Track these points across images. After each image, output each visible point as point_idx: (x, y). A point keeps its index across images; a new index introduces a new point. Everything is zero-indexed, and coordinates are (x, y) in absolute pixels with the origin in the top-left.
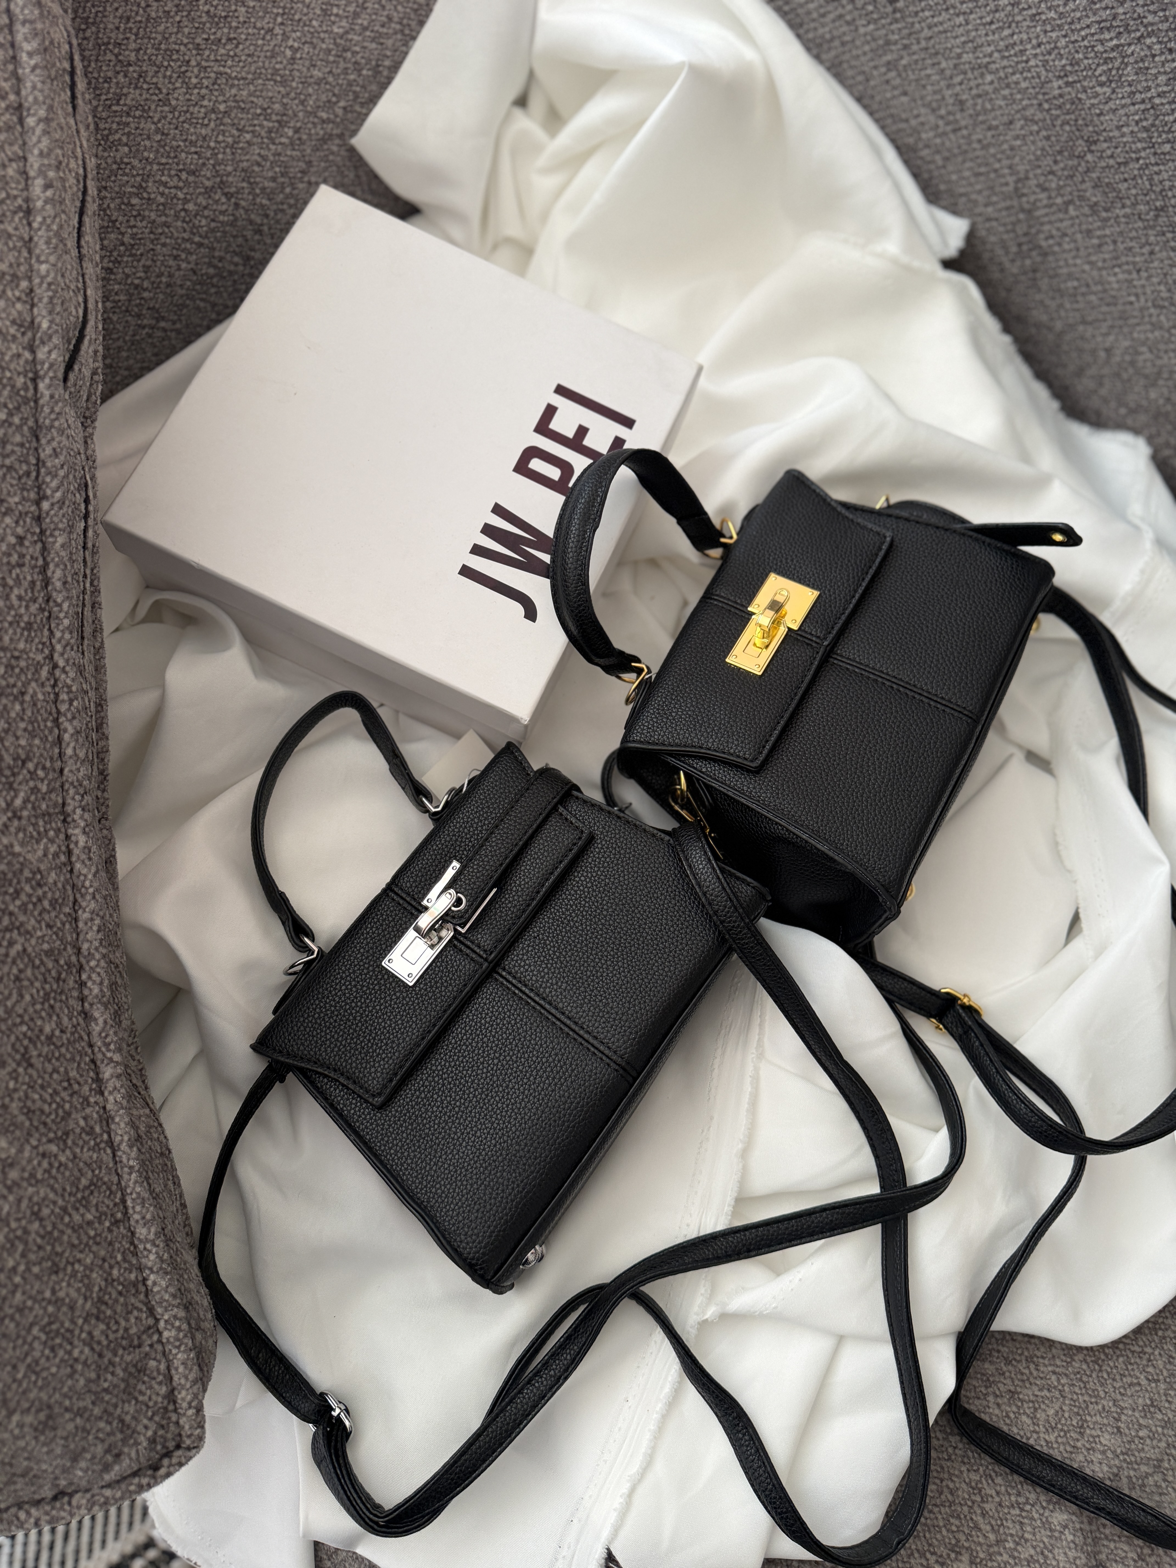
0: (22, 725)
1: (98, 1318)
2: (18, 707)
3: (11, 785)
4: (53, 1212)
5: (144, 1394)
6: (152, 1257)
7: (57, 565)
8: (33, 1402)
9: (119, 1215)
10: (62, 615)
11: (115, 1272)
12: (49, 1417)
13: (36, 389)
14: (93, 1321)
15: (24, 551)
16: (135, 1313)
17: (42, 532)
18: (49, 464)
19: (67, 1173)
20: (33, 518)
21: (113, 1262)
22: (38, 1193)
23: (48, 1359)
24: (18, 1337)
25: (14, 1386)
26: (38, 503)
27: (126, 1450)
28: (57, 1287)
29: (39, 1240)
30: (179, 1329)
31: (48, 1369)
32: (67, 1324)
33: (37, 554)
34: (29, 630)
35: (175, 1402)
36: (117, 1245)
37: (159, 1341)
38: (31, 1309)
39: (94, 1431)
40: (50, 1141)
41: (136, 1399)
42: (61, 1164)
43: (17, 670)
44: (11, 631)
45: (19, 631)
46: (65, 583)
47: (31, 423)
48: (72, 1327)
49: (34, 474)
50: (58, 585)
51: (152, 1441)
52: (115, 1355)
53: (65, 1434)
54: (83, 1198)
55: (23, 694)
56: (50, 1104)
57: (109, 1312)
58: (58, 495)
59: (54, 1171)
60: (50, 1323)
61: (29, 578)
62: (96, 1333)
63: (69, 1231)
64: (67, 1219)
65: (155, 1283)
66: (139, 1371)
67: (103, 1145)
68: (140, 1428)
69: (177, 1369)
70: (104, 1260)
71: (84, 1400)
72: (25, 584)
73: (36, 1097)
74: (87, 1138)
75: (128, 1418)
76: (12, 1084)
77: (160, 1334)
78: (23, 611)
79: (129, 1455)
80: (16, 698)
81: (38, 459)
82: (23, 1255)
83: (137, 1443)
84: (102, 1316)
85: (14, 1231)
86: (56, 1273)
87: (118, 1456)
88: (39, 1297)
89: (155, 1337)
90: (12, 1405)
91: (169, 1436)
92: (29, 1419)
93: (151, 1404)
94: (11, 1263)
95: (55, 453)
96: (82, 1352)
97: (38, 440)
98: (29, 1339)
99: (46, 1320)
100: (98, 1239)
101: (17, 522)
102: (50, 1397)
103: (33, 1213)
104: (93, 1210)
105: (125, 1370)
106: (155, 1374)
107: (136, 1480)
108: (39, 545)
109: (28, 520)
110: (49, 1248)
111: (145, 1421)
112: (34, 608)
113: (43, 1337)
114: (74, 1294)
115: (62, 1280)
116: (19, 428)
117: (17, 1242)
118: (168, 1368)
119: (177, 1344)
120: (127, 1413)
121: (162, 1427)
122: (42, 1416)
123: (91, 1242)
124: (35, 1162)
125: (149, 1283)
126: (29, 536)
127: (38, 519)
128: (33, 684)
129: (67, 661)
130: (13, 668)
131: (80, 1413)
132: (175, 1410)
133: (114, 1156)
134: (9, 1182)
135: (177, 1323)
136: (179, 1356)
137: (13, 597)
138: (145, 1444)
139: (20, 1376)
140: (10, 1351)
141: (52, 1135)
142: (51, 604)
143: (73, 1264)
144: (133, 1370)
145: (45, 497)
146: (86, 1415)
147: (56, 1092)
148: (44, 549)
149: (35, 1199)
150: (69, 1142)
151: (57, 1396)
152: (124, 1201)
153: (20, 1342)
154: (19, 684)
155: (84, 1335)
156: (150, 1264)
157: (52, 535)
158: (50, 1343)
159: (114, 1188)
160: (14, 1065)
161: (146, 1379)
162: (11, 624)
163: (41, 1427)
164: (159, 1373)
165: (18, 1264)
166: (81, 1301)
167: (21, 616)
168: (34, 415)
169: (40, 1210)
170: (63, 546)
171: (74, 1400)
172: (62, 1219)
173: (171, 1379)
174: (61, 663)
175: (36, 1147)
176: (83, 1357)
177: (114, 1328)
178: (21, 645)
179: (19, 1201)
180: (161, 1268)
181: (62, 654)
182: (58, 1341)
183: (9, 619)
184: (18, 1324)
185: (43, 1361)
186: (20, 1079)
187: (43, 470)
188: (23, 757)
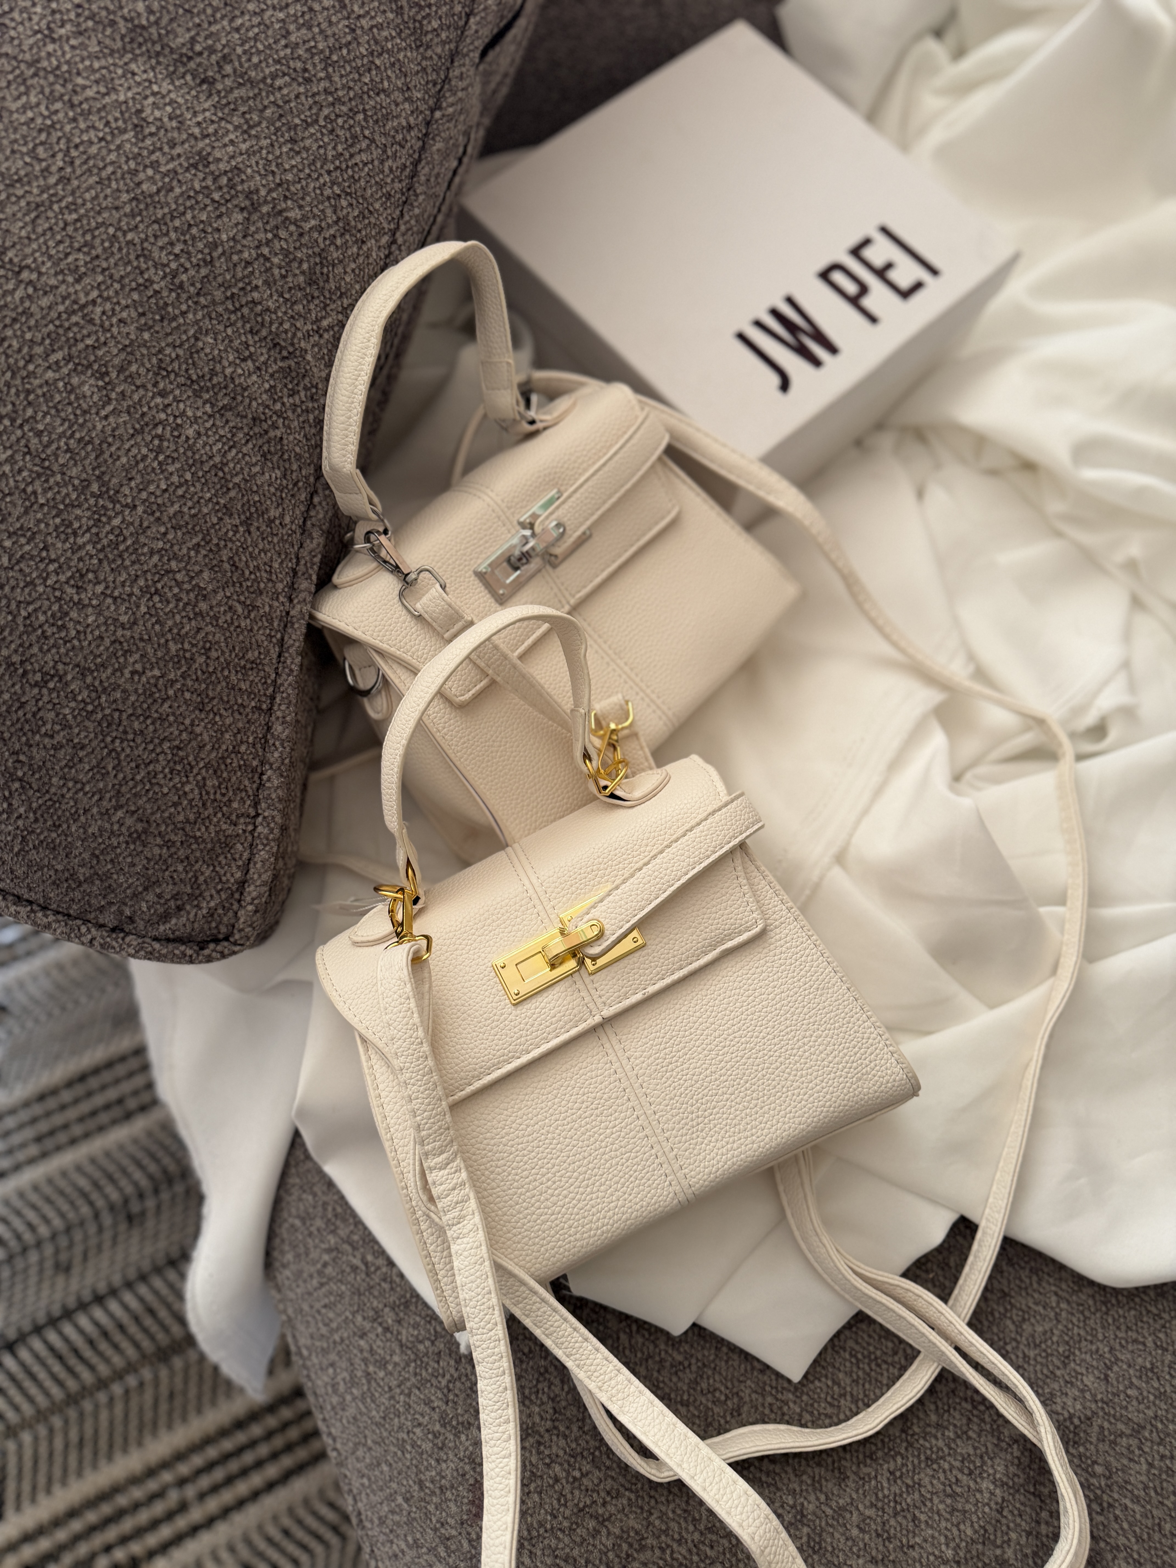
0: (353, 266)
1: (215, 772)
2: (355, 250)
3: (326, 305)
4: (218, 658)
5: (222, 868)
6: (276, 755)
7: (428, 163)
8: (138, 809)
9: (264, 707)
10: (416, 204)
11: (243, 748)
12: (145, 831)
13: (466, 23)
14: (211, 771)
15: (408, 138)
16: (244, 794)
17: (426, 135)
18: (453, 83)
19: (241, 637)
20: (424, 119)
21: (245, 739)
22: (214, 634)
23: (165, 776)
24: (151, 742)
25: (131, 783)
26: (432, 111)
27: (188, 907)
28: (197, 722)
29: (199, 673)
30: (271, 831)
31: (161, 786)
32: (191, 758)
33: (416, 148)
34: (388, 199)
35: (242, 894)
36: (253, 728)
37: (252, 832)
38: (170, 725)
39: (172, 869)
40: (239, 601)
41: (214, 867)
42: (239, 626)
43: (367, 221)
44: (374, 189)
45: (380, 194)
46: (428, 180)
47: (453, 46)
48: (194, 763)
49: (439, 87)
50: (423, 178)
51: (211, 913)
52: (215, 815)
53: (149, 855)
54: (244, 667)
55: (363, 242)
56: (251, 573)
57: (225, 775)
58: (451, 110)
59: (232, 629)
60: (179, 748)
61: (403, 160)
62: (209, 783)
63: (224, 684)
64: (226, 673)
65: (269, 780)
66: (227, 845)
67: (274, 640)
68: (207, 894)
69: (255, 863)
70: (239, 732)
71: (176, 834)
72: (399, 162)
73: (244, 559)
74: (266, 624)
75: (201, 879)
76: (231, 534)
77: (255, 827)
78: (389, 180)
79: (188, 913)
80: (356, 242)
81: (446, 77)
82: (184, 676)
83: (198, 907)
84: (219, 773)
85: (185, 651)
86: (201, 711)
87: (179, 909)
88: (181, 719)
89: (250, 828)
90: (123, 800)
91: (225, 919)
92: (129, 821)
93: (224, 879)
94: (172, 676)
95: (461, 77)
96: (192, 790)
97: (452, 62)
98: (158, 750)
99: (177, 743)
100: (242, 710)
101: (412, 112)
102: (153, 814)
103: (204, 647)
104: (248, 683)
105: (217, 833)
106: (237, 856)
107: (183, 948)
108: (420, 143)
109: (420, 118)
110: (204, 686)
111: (213, 892)
112: (397, 186)
113: (170, 757)
114: (206, 737)
115: (202, 720)
116: (444, 43)
117: (183, 662)
118: (249, 860)
119: (265, 842)
120: (202, 874)
121: (224, 907)
122: (140, 827)
123: (236, 707)
124: (222, 609)
125: (265, 777)
126: (416, 130)
127: (428, 124)
128: (373, 241)
129: (405, 242)
130: (364, 217)
131: (169, 844)
132: (239, 901)
133: (279, 656)
134: (197, 610)
135: (272, 825)
136: (262, 853)
137: (386, 165)
138: (205, 911)
139: (138, 778)
140: (141, 748)
141: (242, 598)
142: (411, 192)
143: (215, 714)
144: (223, 840)
145: (440, 108)
146: (173, 850)
147: (258, 568)
148: (423, 148)
149: (210, 637)
150: (252, 615)
151: (158, 815)
152: (273, 698)
153: (151, 747)
154: (364, 233)
155: (199, 778)
156: (272, 760)
157: (433, 139)
158: (172, 764)
159: (269, 681)
160: (238, 521)
161: (229, 855)
162: (377, 183)
163: (135, 835)
164: (240, 858)
165: (177, 681)
166: (208, 747)
167: (386, 183)
168: (457, 42)
169: (210, 649)
170: (438, 150)
171: (169, 829)
172: (223, 669)
173: (248, 871)
174: (400, 240)
175: (228, 598)
176: (191, 796)
177: (224, 791)
178: (377, 206)
179: (199, 630)
180: (279, 768)
181: (403, 235)
182: (178, 767)
183: (377, 179)
184: (155, 731)
185: (161, 776)
186: (238, 536)
187: (446, 87)
188: (343, 290)
